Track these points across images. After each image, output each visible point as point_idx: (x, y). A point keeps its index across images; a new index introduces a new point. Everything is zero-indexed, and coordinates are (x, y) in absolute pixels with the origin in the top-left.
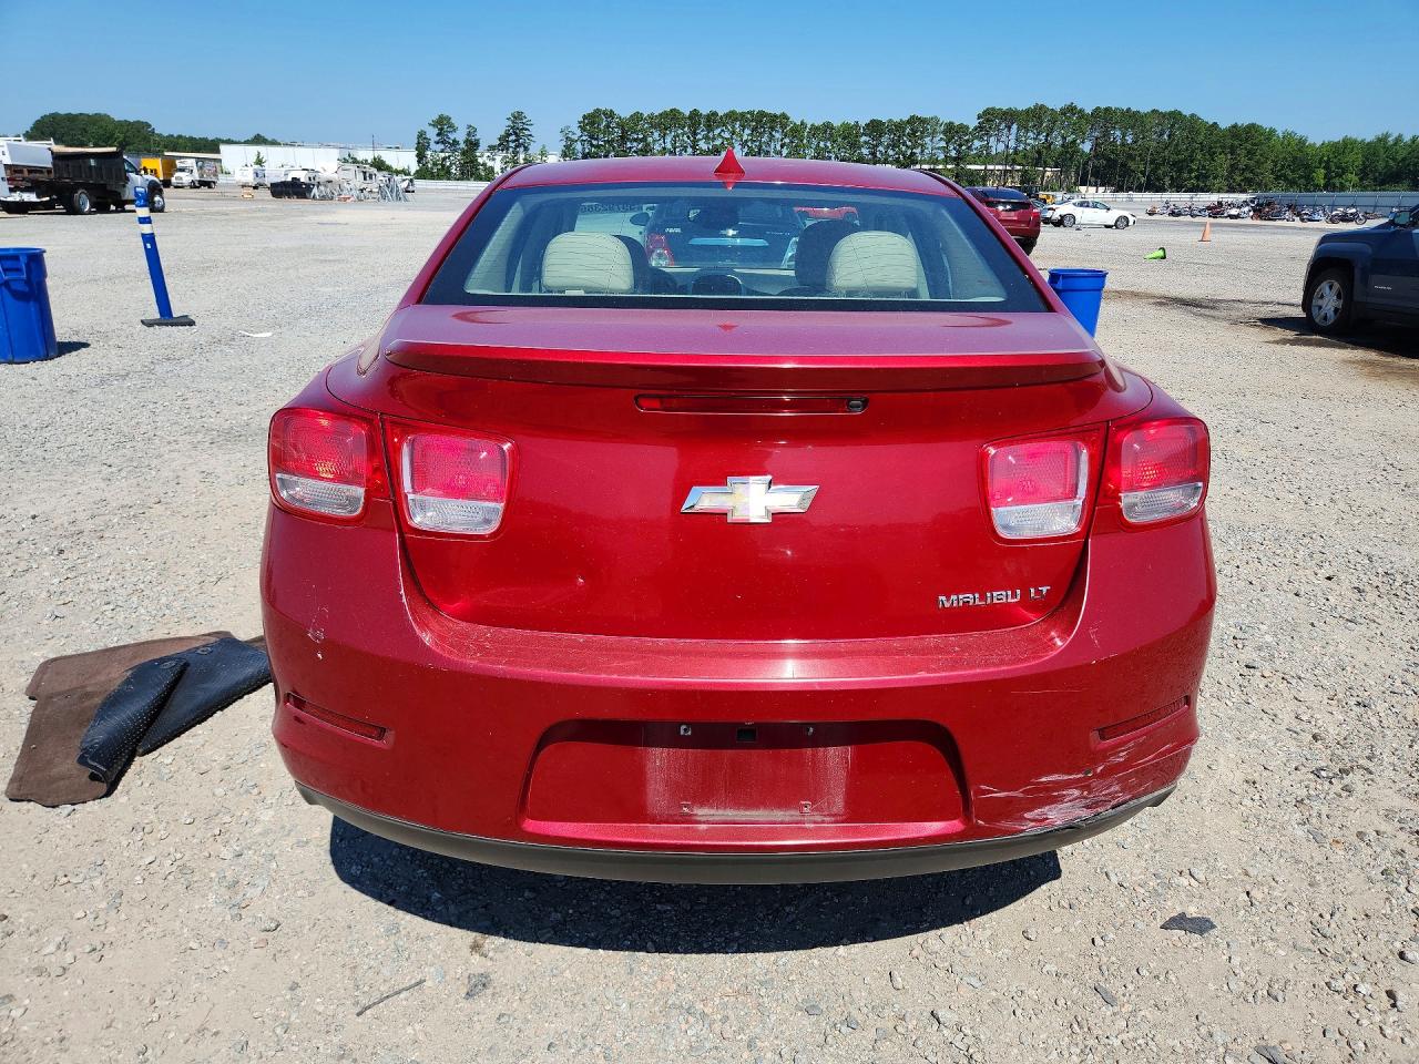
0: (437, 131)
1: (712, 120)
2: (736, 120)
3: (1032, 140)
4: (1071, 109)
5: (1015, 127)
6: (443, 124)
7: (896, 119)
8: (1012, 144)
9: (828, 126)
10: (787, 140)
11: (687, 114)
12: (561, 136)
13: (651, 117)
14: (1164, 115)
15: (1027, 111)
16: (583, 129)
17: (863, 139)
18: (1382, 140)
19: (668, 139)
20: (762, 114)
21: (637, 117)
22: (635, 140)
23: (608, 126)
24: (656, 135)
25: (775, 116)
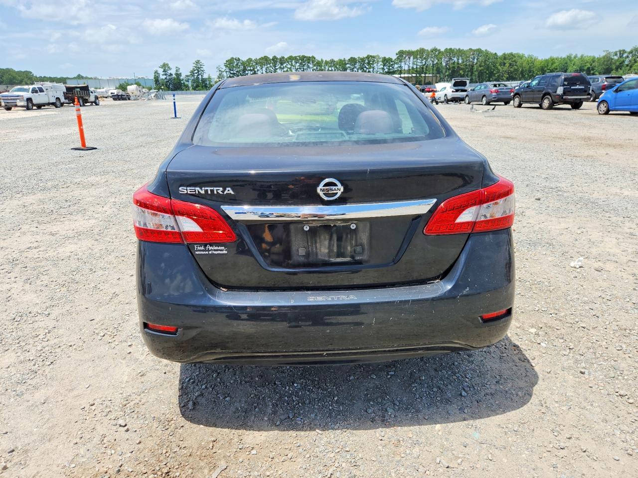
0: (163, 70)
1: (282, 61)
2: (293, 60)
3: (419, 63)
4: (435, 50)
5: (412, 58)
6: (165, 67)
7: (361, 57)
8: (411, 65)
9: (332, 61)
10: (315, 68)
11: (271, 58)
12: (217, 70)
13: (256, 60)
14: (474, 51)
15: (417, 51)
16: (226, 66)
17: (348, 66)
18: (569, 57)
19: (264, 69)
20: (304, 57)
21: (250, 60)
22: (249, 70)
23: (237, 65)
24: (258, 68)
25: (310, 57)
